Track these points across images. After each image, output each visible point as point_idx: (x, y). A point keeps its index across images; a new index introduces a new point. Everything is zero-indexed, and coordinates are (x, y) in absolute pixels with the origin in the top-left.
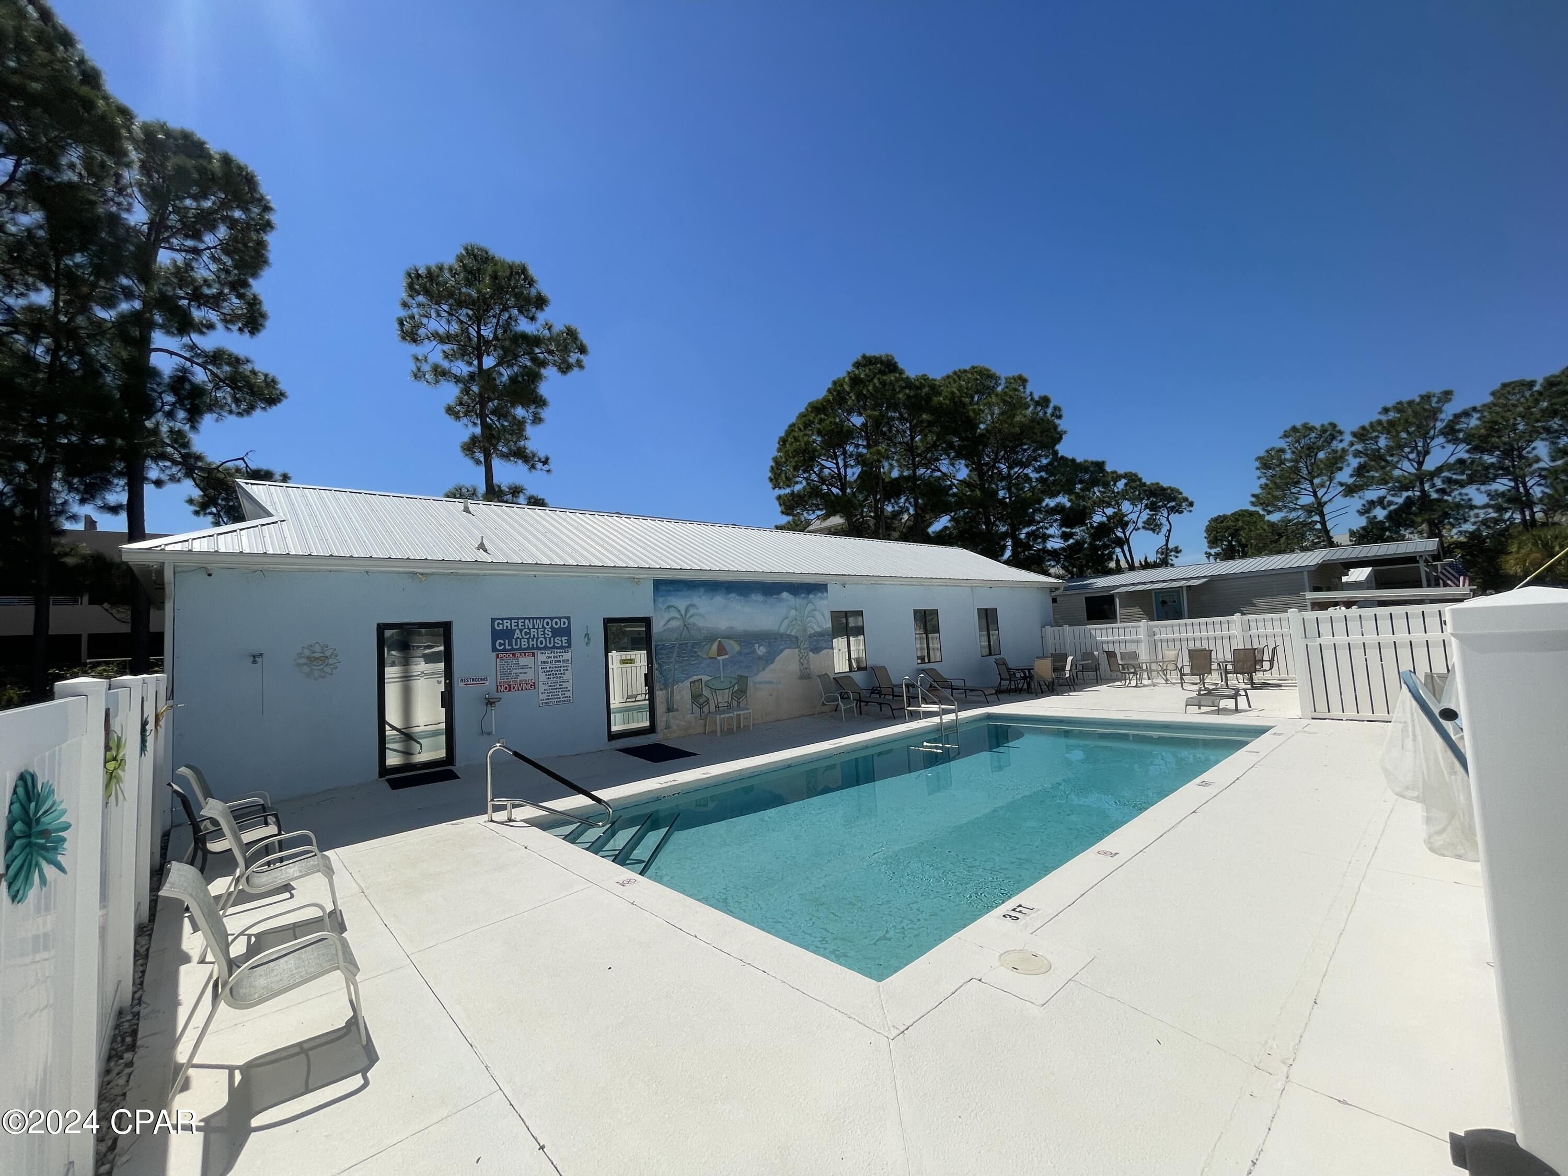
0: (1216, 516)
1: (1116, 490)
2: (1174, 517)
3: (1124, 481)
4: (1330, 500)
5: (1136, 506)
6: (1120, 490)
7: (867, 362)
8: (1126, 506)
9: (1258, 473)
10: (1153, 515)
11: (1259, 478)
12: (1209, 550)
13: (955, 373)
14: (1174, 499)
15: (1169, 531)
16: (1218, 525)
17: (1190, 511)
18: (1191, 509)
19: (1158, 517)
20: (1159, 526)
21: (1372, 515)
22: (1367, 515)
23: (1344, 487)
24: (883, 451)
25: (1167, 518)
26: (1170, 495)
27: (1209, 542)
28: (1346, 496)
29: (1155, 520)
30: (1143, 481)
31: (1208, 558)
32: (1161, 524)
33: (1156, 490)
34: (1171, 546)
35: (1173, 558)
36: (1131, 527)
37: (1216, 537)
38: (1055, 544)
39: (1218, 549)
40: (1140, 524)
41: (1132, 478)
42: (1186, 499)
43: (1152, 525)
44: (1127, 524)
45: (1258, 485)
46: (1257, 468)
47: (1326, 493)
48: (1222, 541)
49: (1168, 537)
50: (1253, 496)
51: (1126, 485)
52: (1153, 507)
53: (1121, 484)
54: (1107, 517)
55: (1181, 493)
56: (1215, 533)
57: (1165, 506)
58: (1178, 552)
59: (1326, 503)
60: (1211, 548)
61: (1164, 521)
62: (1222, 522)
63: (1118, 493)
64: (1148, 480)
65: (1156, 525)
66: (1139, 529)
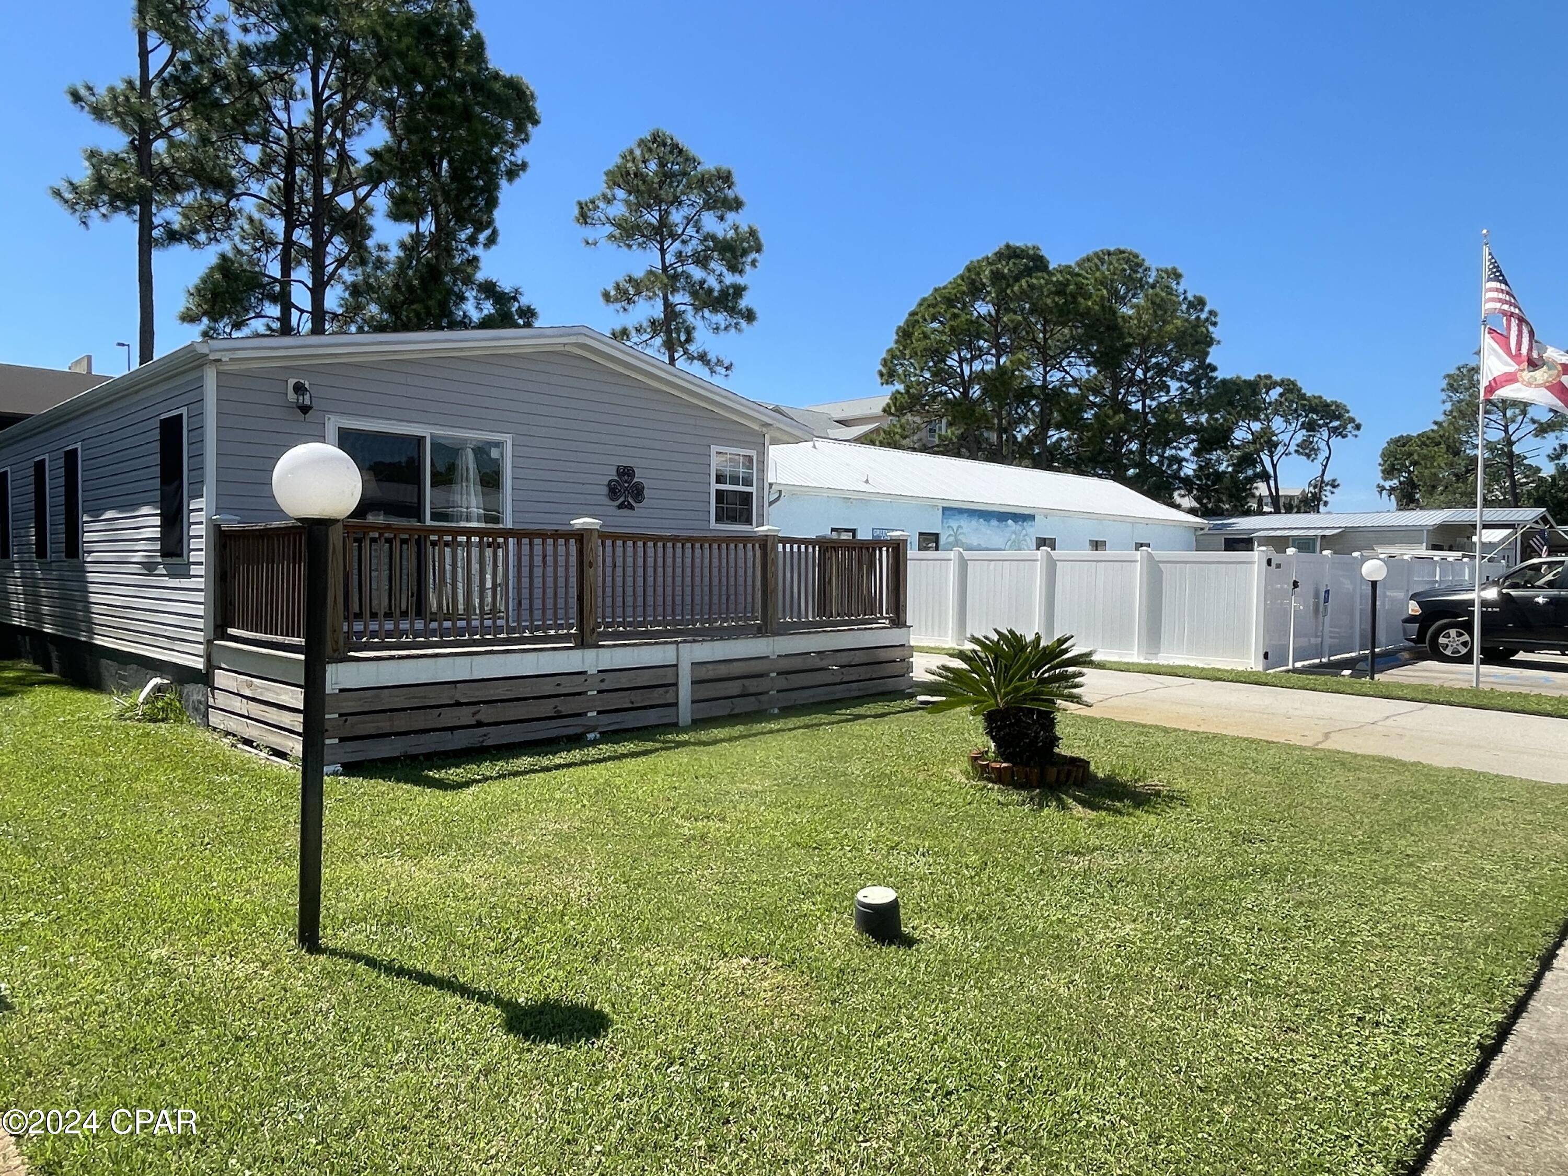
0: (1397, 436)
1: (1268, 400)
2: (1335, 441)
3: (1279, 390)
4: (1519, 440)
5: (1290, 424)
6: (1273, 400)
7: (1011, 253)
8: (1278, 423)
9: (1443, 396)
10: (1310, 436)
11: (1444, 402)
12: (1382, 483)
13: (1096, 254)
14: (1338, 418)
15: (1328, 458)
16: (1399, 449)
17: (1356, 436)
18: (1356, 433)
19: (1316, 439)
20: (1316, 451)
21: (1561, 462)
22: (1556, 462)
23: (1536, 425)
24: (1024, 359)
25: (1328, 443)
26: (1334, 412)
27: (1383, 472)
28: (1537, 436)
29: (1311, 442)
30: (1303, 391)
31: (1381, 493)
32: (1319, 449)
33: (1317, 405)
34: (1327, 478)
35: (1328, 493)
36: (1280, 449)
37: (1393, 465)
38: (1189, 469)
39: (1396, 481)
40: (1292, 448)
41: (1290, 388)
42: (1352, 420)
43: (1307, 449)
44: (1276, 445)
45: (1442, 411)
46: (1443, 390)
47: (1518, 429)
48: (1400, 471)
49: (1325, 466)
50: (1436, 423)
51: (1281, 395)
52: (1311, 427)
53: (1275, 394)
54: (1252, 434)
55: (1348, 412)
56: (1392, 459)
57: (1326, 424)
58: (1334, 487)
59: (1515, 442)
60: (1385, 479)
61: (1322, 445)
62: (1404, 445)
63: (1270, 404)
64: (1309, 391)
65: (1313, 449)
66: (1290, 454)
